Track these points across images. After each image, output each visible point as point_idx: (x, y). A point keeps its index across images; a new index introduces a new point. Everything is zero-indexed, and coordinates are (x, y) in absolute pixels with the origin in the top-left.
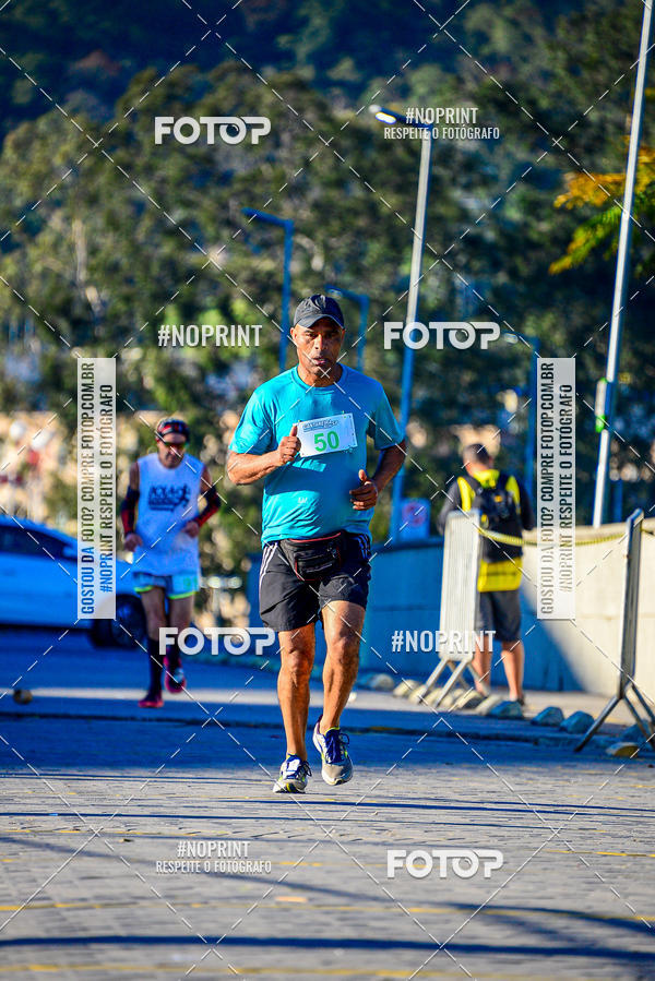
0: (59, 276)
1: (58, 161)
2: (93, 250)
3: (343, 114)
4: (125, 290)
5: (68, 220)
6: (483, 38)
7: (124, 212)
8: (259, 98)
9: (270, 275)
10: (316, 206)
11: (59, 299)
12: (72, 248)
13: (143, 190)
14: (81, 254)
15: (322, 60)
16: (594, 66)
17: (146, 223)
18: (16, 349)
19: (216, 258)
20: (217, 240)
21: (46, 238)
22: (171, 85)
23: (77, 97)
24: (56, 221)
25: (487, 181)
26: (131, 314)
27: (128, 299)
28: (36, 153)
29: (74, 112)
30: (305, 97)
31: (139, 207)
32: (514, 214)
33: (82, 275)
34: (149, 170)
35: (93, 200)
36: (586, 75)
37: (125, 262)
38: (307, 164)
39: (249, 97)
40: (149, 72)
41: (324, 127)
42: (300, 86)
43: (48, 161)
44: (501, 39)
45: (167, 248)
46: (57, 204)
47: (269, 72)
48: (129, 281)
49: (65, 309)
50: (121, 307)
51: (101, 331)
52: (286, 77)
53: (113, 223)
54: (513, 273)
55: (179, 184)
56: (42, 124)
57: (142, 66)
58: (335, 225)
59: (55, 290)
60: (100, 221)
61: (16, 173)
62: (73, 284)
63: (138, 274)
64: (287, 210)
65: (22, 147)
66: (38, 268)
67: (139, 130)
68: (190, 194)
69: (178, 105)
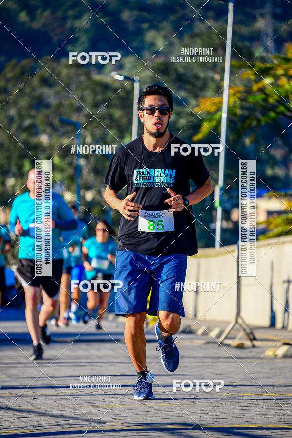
3: (96, 77)
6: (152, 44)
8: (61, 71)
9: (68, 146)
10: (87, 116)
13: (13, 112)
19: (44, 139)
20: (44, 132)
22: (23, 67)
26: (9, 165)
27: (8, 158)
31: (11, 120)
34: (15, 103)
38: (82, 99)
39: (57, 70)
40: (13, 62)
41: (88, 83)
44: (161, 44)
45: (24, 136)
50: (5, 162)
55: (28, 109)
57: (9, 59)
63: (12, 148)
64: (74, 118)
67: (10, 86)
68: (33, 112)
69: (26, 76)
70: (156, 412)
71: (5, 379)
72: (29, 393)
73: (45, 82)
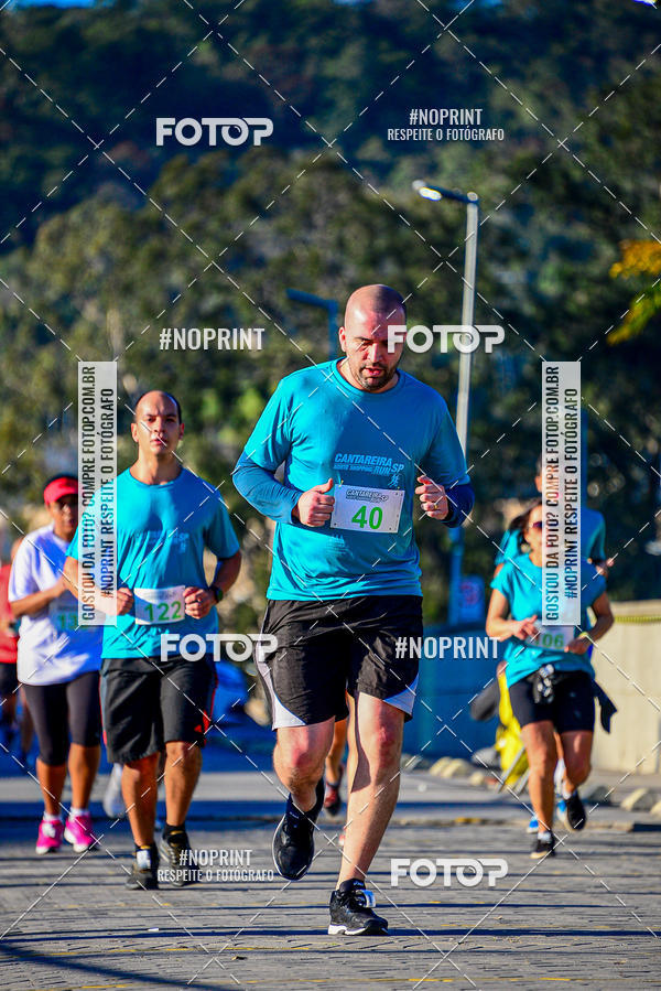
1: (91, 251)
2: (129, 338)
4: (163, 378)
5: (103, 310)
6: (509, 114)
7: (158, 299)
10: (353, 285)
12: (107, 338)
13: (177, 277)
14: (117, 340)
15: (350, 142)
16: (626, 135)
17: (182, 310)
18: (55, 442)
20: (251, 323)
21: (81, 330)
22: (203, 172)
23: (107, 188)
24: (91, 311)
25: (523, 255)
28: (70, 244)
29: (106, 202)
32: (549, 287)
33: (120, 365)
34: (183, 256)
35: (127, 290)
36: (619, 145)
38: (341, 244)
40: (178, 161)
41: (357, 207)
42: (332, 167)
43: (80, 252)
46: (89, 295)
47: (298, 155)
48: (167, 369)
52: (317, 158)
53: (148, 311)
54: (553, 346)
56: (75, 216)
60: (135, 308)
61: (49, 266)
64: (323, 291)
65: (56, 239)
68: (225, 280)
69: (209, 193)
72: (226, 945)
73: (253, 206)
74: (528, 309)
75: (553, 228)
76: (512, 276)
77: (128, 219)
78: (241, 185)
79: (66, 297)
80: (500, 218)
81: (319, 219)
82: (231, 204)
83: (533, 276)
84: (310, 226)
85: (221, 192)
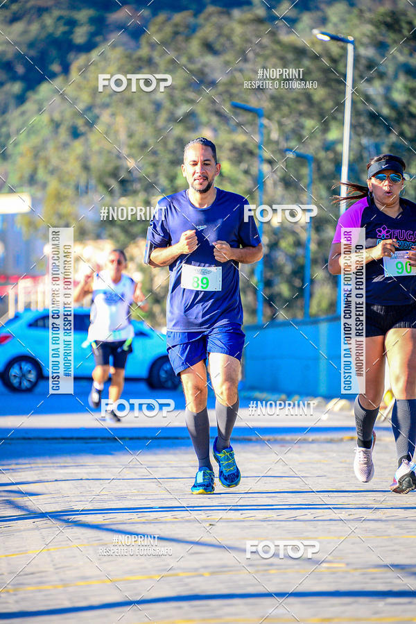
0: (109, 152)
2: (131, 135)
3: (285, 38)
4: (152, 159)
5: (113, 115)
7: (149, 108)
8: (232, 30)
9: (244, 144)
10: (273, 98)
11: (110, 167)
12: (116, 133)
14: (123, 136)
15: (269, 4)
17: (164, 115)
18: (85, 200)
20: (208, 124)
21: (99, 128)
22: (176, 25)
23: (115, 37)
24: (105, 117)
25: (381, 75)
26: (156, 175)
27: (154, 165)
28: (91, 74)
29: (114, 46)
30: (262, 28)
31: (158, 106)
32: (399, 97)
33: (125, 151)
35: (129, 102)
37: (151, 141)
39: (226, 31)
40: (161, 17)
41: (277, 47)
42: (260, 21)
45: (178, 131)
46: (106, 106)
47: (236, 13)
48: (154, 153)
49: (114, 174)
50: (151, 170)
51: (137, 186)
52: (249, 16)
53: (143, 117)
54: (402, 134)
55: (183, 89)
56: (95, 55)
57: (155, 14)
58: (285, 109)
59: (108, 162)
60: (133, 114)
61: (79, 88)
62: (119, 157)
63: (160, 149)
64: (253, 103)
65: (84, 70)
66: (96, 148)
67: (156, 56)
68: (191, 95)
69: (180, 38)
70: (396, 547)
71: (163, 497)
72: (202, 516)
73: (209, 47)
74: (386, 111)
75: (402, 58)
76: (375, 90)
77: (129, 57)
78: (200, 34)
79: (89, 108)
80: (368, 52)
81: (251, 55)
82: (195, 46)
83: (388, 89)
84: (245, 60)
85: (188, 38)
